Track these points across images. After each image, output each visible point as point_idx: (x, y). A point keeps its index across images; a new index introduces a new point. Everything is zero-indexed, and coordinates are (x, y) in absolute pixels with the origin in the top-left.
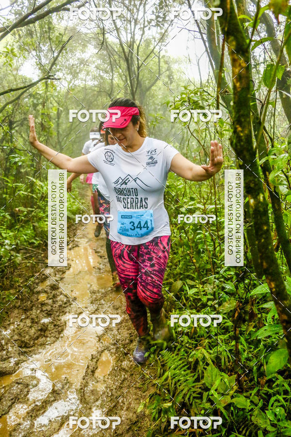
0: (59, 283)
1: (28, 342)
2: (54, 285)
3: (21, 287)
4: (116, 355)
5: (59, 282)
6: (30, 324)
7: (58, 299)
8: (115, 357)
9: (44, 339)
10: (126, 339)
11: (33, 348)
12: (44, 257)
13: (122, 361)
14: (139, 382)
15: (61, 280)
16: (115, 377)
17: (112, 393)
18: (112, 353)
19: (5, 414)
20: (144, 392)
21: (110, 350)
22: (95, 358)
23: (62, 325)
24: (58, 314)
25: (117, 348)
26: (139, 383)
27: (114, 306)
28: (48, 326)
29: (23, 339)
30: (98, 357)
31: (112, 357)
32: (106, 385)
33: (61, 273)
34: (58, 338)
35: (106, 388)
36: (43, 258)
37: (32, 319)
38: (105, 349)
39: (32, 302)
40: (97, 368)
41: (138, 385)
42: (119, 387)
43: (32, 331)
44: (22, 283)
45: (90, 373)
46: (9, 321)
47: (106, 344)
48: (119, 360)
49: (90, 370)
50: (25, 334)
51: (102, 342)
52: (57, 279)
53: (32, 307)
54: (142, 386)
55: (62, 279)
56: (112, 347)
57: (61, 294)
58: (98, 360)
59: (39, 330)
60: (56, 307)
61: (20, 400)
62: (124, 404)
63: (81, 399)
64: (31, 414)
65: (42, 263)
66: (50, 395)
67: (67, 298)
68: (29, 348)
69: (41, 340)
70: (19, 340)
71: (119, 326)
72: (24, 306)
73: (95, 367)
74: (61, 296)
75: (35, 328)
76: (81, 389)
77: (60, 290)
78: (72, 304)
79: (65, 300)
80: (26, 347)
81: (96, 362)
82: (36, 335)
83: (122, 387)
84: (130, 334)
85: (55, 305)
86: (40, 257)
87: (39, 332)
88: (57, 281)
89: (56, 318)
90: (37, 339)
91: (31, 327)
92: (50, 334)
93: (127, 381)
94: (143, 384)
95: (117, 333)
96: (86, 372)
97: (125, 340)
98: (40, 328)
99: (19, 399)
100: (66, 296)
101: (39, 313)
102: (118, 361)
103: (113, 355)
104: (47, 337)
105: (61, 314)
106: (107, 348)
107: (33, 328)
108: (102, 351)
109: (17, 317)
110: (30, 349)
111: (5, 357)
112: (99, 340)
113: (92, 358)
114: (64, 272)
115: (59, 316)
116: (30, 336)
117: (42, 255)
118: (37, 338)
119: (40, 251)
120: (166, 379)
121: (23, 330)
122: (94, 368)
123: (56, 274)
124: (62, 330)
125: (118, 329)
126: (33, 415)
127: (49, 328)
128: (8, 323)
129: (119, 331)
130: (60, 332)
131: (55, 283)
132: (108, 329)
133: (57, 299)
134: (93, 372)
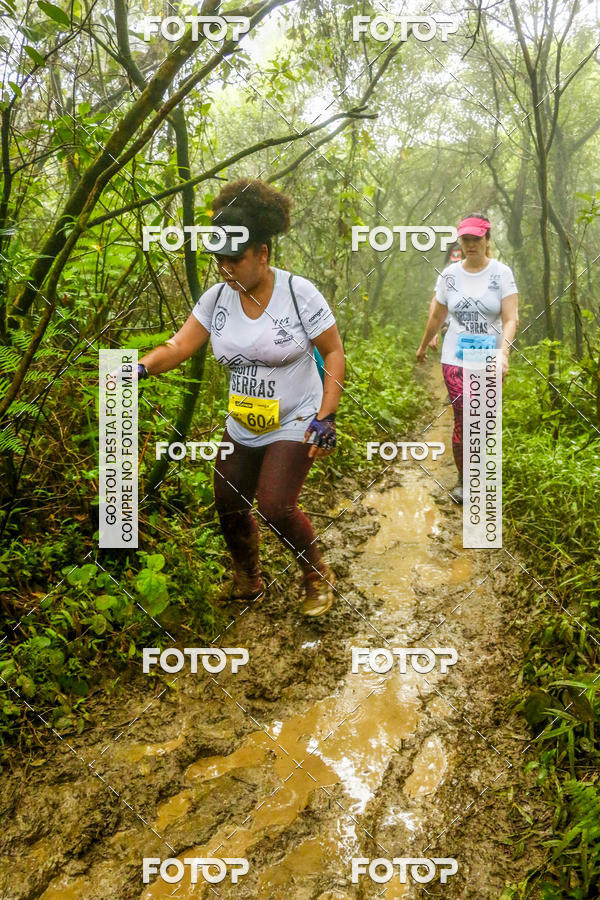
0: (350, 563)
1: (269, 688)
2: (339, 567)
3: (269, 564)
4: (459, 749)
5: (351, 560)
6: (276, 650)
7: (345, 598)
8: (454, 752)
9: (302, 686)
10: (484, 714)
11: (275, 705)
12: (324, 503)
13: (469, 768)
14: (506, 829)
15: (355, 557)
16: (451, 802)
17: (438, 843)
18: (448, 742)
19: (200, 844)
20: (516, 860)
21: (445, 735)
22: (408, 749)
23: (345, 659)
24: (339, 632)
25: (462, 732)
26: (504, 831)
27: (464, 631)
28: (313, 657)
29: (259, 680)
30: (417, 746)
31: (449, 751)
32: (425, 819)
33: (356, 542)
34: (332, 689)
35: (426, 826)
36: (323, 506)
37: (284, 639)
38: (433, 731)
39: (287, 599)
40: (410, 774)
41: (503, 838)
42: (458, 831)
43: (281, 664)
44: (270, 557)
45: (393, 783)
46: (236, 636)
47: (437, 716)
48: (464, 764)
49: (393, 776)
50: (265, 670)
51: (428, 714)
52: (347, 555)
53: (286, 611)
54: (511, 843)
55: (357, 555)
56: (450, 728)
57: (352, 589)
58: (414, 755)
59: (295, 665)
60: (336, 617)
61: (234, 819)
62: (464, 880)
63: (367, 844)
64: (253, 855)
65: (318, 516)
66: (300, 819)
67: (365, 598)
68: (269, 700)
69: (297, 688)
70: (249, 681)
71: (472, 680)
72: (270, 607)
73: (407, 771)
74: (351, 593)
75: (285, 658)
76: (369, 817)
77: (348, 580)
78: (372, 614)
79: (358, 603)
80: (262, 697)
81: (411, 759)
82: (286, 675)
83: (463, 835)
84: (496, 703)
85: (334, 613)
86: (315, 502)
87: (295, 670)
88: (345, 558)
89: (334, 642)
90: (289, 684)
91: (277, 656)
92: (317, 678)
93: (475, 820)
94: (516, 838)
95: (464, 695)
96: (385, 778)
97: (483, 718)
98: (296, 660)
99: (232, 815)
100: (361, 594)
101: (299, 626)
102: (460, 766)
103: (451, 746)
104: (310, 682)
105: (346, 634)
106: (439, 729)
107: (282, 659)
108: (428, 735)
109: (253, 629)
110: (270, 706)
111: (215, 715)
112: (424, 707)
113: (403, 749)
114: (363, 541)
115: (341, 638)
116: (273, 675)
117: (322, 500)
118: (290, 682)
119: (317, 491)
120: (576, 842)
121: (260, 660)
122: (403, 772)
123: (345, 543)
124: (344, 673)
125: (469, 688)
126: (258, 859)
127: (317, 664)
128: (233, 640)
129: (472, 691)
130: (338, 677)
131: (341, 563)
132: (444, 684)
133: (341, 600)
134: (401, 781)
